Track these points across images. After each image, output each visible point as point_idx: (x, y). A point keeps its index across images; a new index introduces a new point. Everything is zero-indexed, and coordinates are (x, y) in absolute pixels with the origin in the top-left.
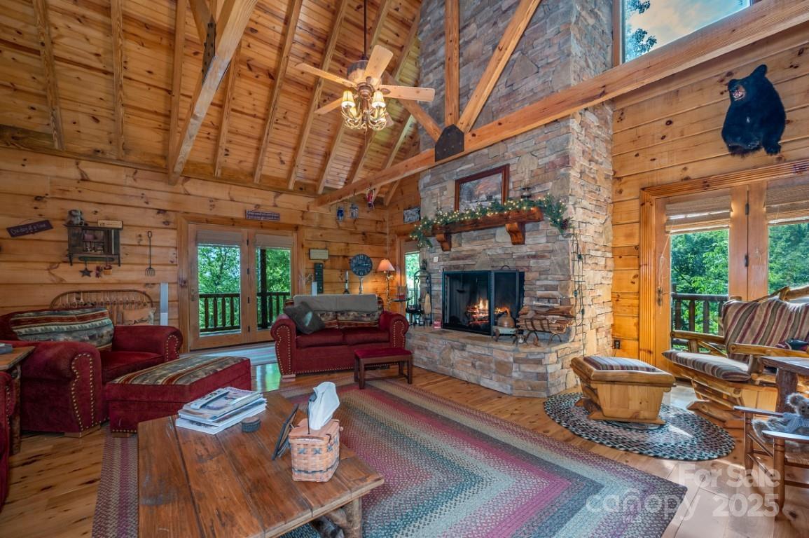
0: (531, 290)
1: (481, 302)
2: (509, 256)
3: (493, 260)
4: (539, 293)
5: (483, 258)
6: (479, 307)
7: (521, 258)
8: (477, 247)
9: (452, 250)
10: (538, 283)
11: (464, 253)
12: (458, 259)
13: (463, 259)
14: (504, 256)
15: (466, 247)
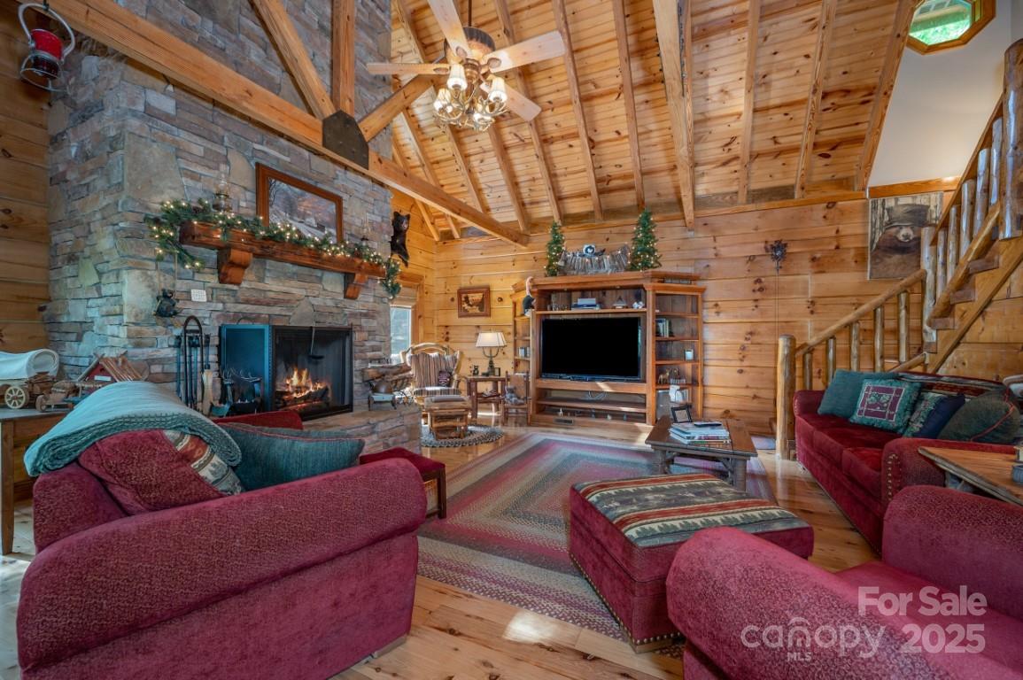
0: (362, 352)
1: (296, 373)
2: (340, 311)
3: (321, 314)
4: (370, 354)
5: (304, 308)
6: (292, 382)
7: (353, 315)
8: (296, 289)
9: (244, 285)
10: (368, 344)
11: (271, 295)
12: (258, 303)
13: (268, 305)
14: (335, 310)
15: (273, 286)
